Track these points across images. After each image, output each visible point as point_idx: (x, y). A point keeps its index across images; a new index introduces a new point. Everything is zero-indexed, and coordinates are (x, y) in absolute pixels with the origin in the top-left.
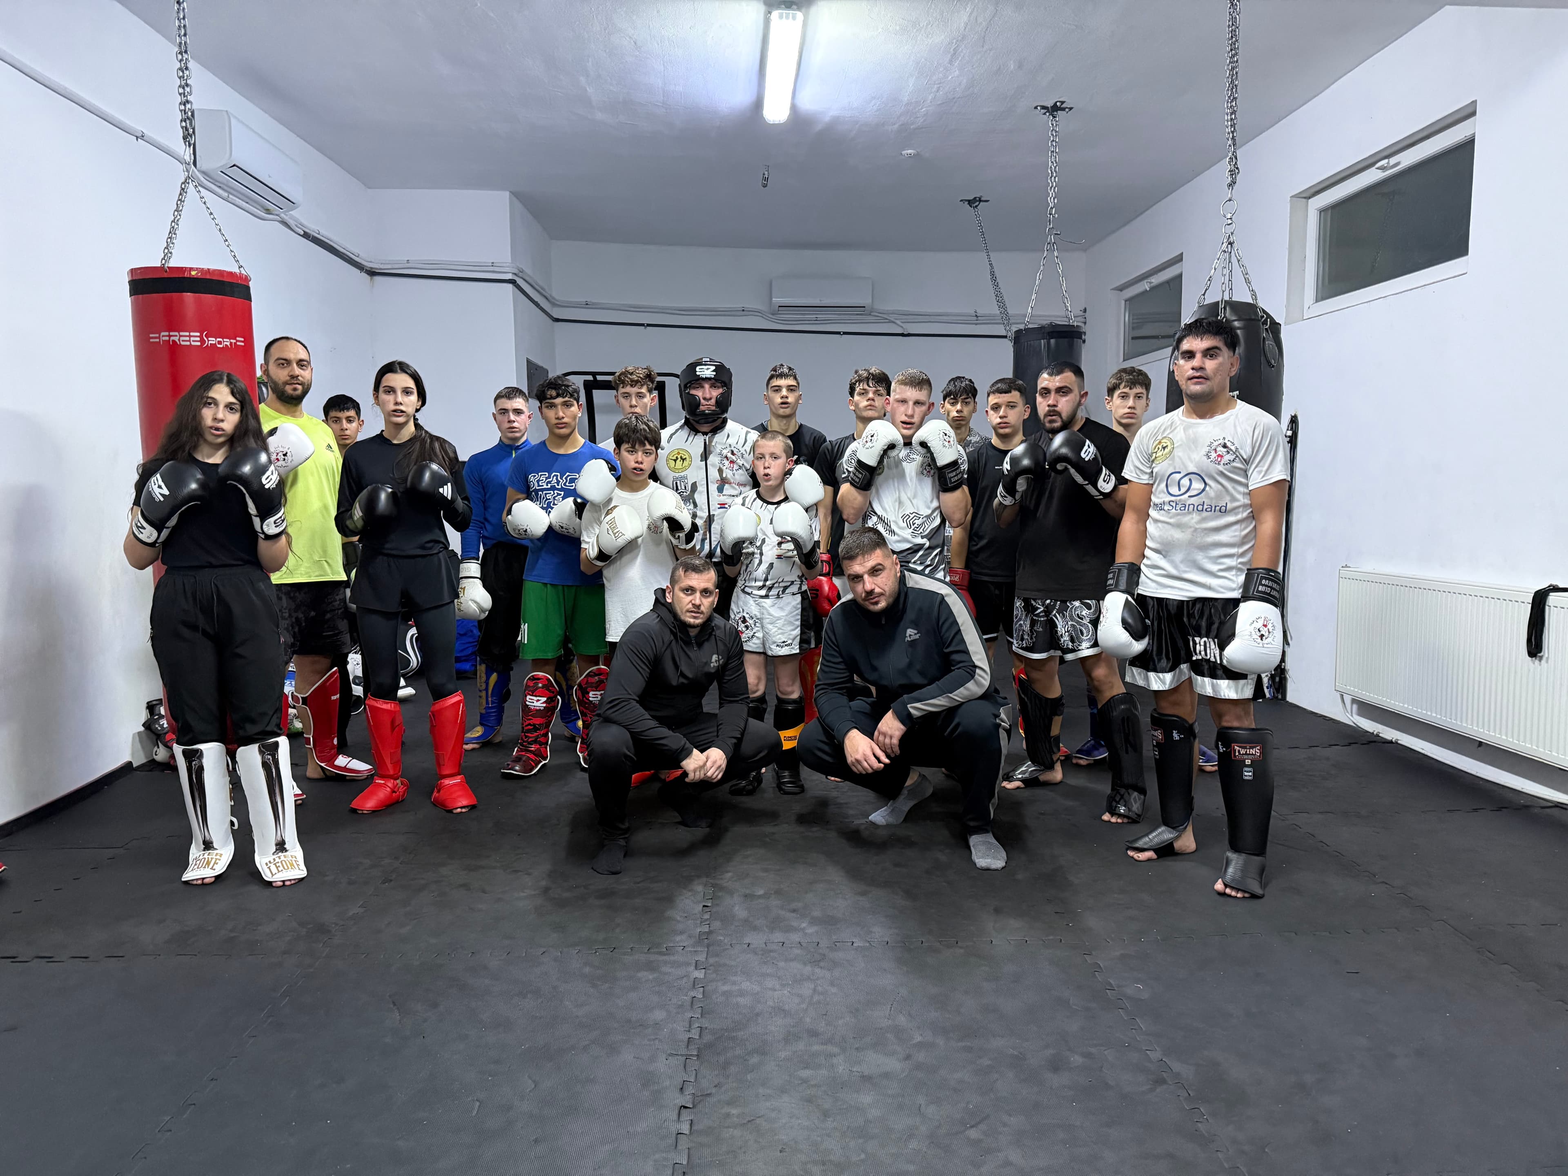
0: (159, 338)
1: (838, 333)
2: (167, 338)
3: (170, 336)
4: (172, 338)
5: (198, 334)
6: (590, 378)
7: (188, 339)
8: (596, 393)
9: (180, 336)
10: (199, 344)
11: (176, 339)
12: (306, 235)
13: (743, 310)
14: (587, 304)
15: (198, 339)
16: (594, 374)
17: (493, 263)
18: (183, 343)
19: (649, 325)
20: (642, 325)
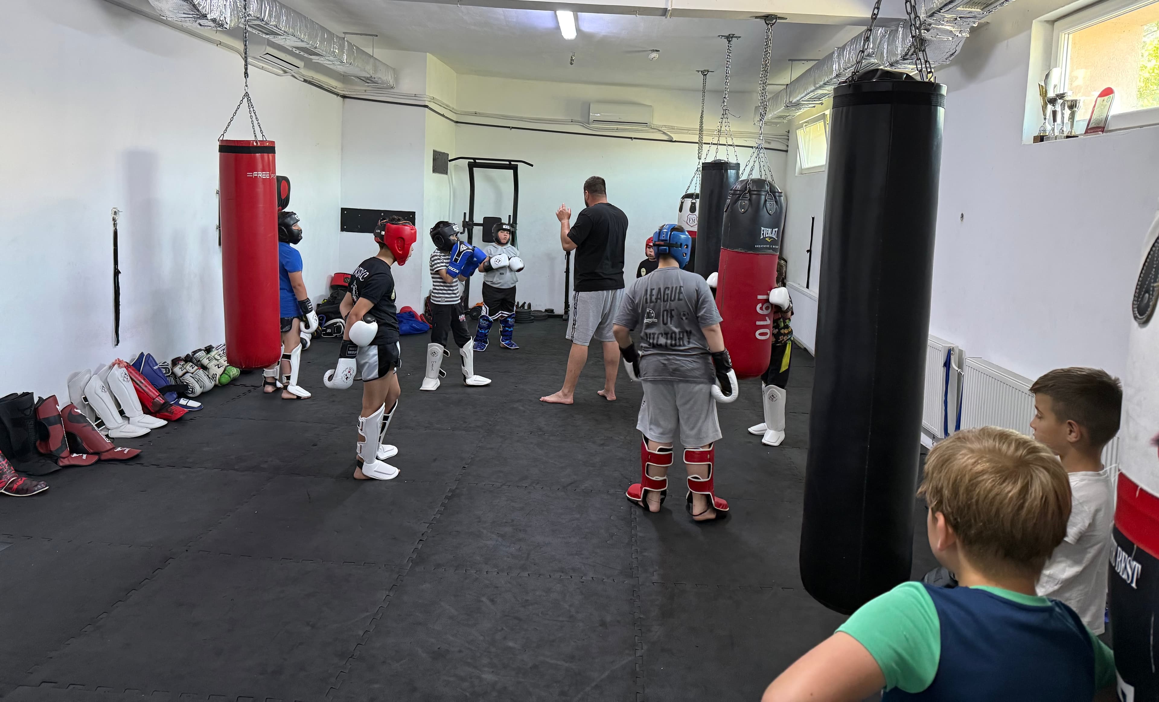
0: (252, 175)
1: (631, 138)
2: (257, 175)
3: (258, 174)
4: (259, 175)
5: (269, 173)
6: (472, 161)
7: (265, 175)
8: (475, 170)
9: (263, 174)
10: (269, 177)
11: (261, 175)
12: (305, 81)
13: (572, 121)
14: (476, 114)
15: (269, 175)
16: (474, 159)
17: (415, 95)
18: (263, 177)
19: (513, 128)
20: (509, 127)
